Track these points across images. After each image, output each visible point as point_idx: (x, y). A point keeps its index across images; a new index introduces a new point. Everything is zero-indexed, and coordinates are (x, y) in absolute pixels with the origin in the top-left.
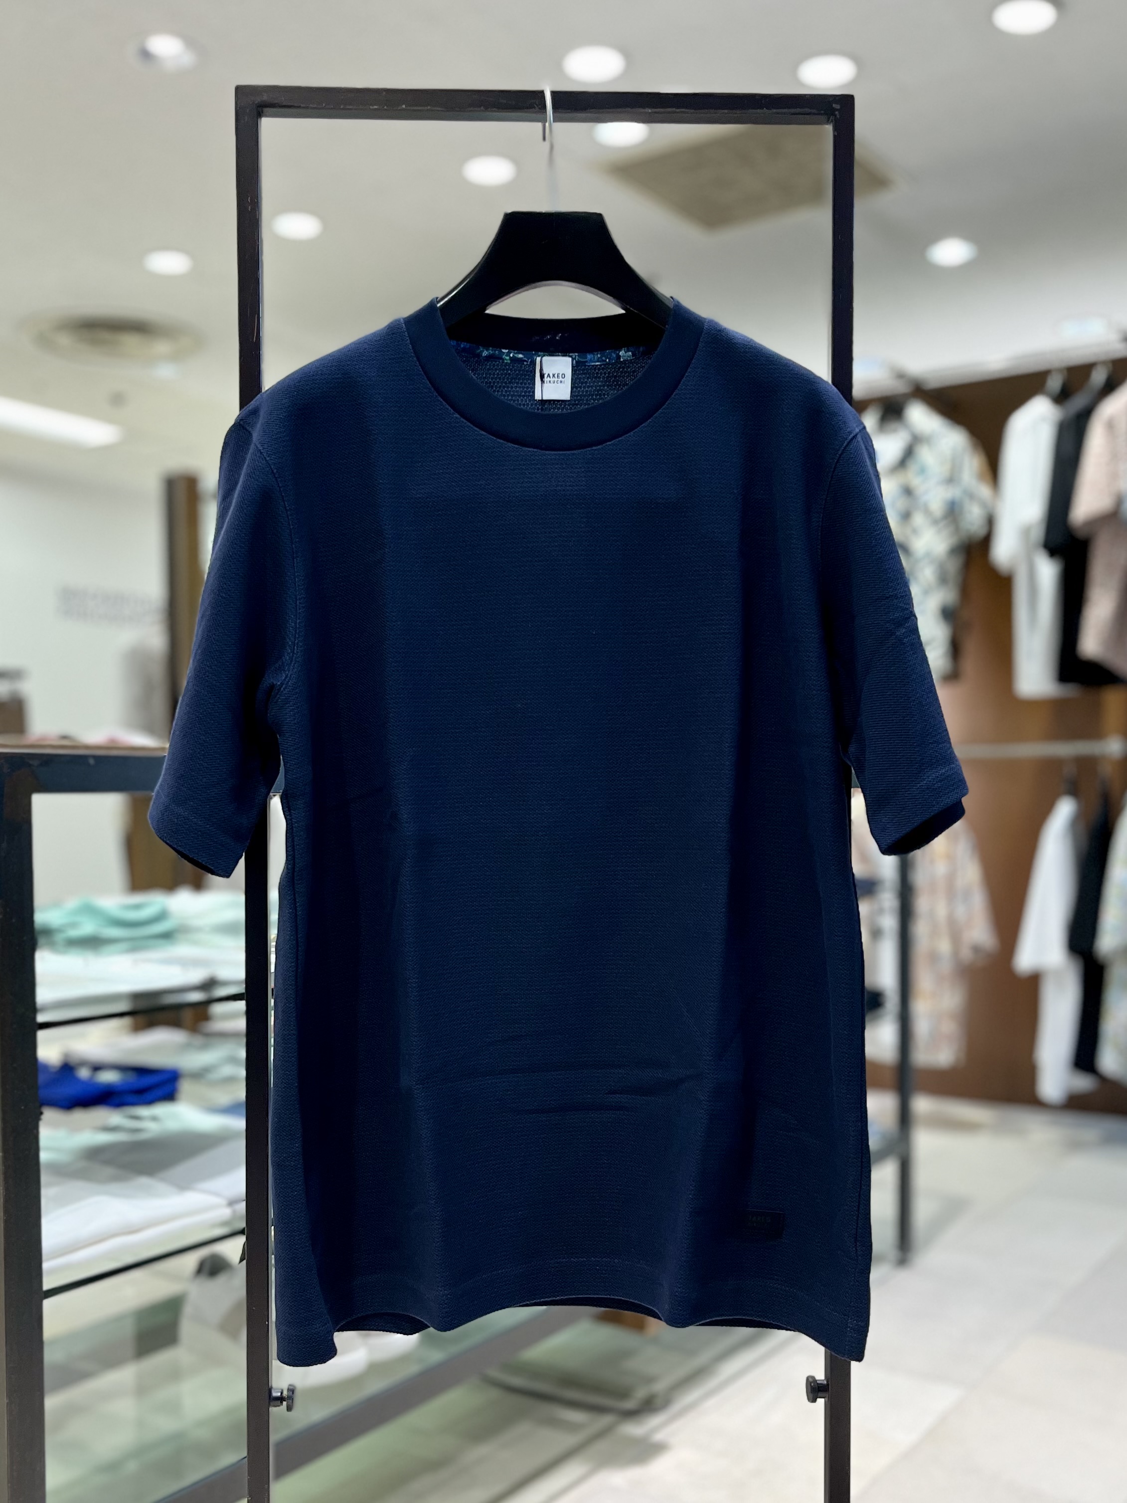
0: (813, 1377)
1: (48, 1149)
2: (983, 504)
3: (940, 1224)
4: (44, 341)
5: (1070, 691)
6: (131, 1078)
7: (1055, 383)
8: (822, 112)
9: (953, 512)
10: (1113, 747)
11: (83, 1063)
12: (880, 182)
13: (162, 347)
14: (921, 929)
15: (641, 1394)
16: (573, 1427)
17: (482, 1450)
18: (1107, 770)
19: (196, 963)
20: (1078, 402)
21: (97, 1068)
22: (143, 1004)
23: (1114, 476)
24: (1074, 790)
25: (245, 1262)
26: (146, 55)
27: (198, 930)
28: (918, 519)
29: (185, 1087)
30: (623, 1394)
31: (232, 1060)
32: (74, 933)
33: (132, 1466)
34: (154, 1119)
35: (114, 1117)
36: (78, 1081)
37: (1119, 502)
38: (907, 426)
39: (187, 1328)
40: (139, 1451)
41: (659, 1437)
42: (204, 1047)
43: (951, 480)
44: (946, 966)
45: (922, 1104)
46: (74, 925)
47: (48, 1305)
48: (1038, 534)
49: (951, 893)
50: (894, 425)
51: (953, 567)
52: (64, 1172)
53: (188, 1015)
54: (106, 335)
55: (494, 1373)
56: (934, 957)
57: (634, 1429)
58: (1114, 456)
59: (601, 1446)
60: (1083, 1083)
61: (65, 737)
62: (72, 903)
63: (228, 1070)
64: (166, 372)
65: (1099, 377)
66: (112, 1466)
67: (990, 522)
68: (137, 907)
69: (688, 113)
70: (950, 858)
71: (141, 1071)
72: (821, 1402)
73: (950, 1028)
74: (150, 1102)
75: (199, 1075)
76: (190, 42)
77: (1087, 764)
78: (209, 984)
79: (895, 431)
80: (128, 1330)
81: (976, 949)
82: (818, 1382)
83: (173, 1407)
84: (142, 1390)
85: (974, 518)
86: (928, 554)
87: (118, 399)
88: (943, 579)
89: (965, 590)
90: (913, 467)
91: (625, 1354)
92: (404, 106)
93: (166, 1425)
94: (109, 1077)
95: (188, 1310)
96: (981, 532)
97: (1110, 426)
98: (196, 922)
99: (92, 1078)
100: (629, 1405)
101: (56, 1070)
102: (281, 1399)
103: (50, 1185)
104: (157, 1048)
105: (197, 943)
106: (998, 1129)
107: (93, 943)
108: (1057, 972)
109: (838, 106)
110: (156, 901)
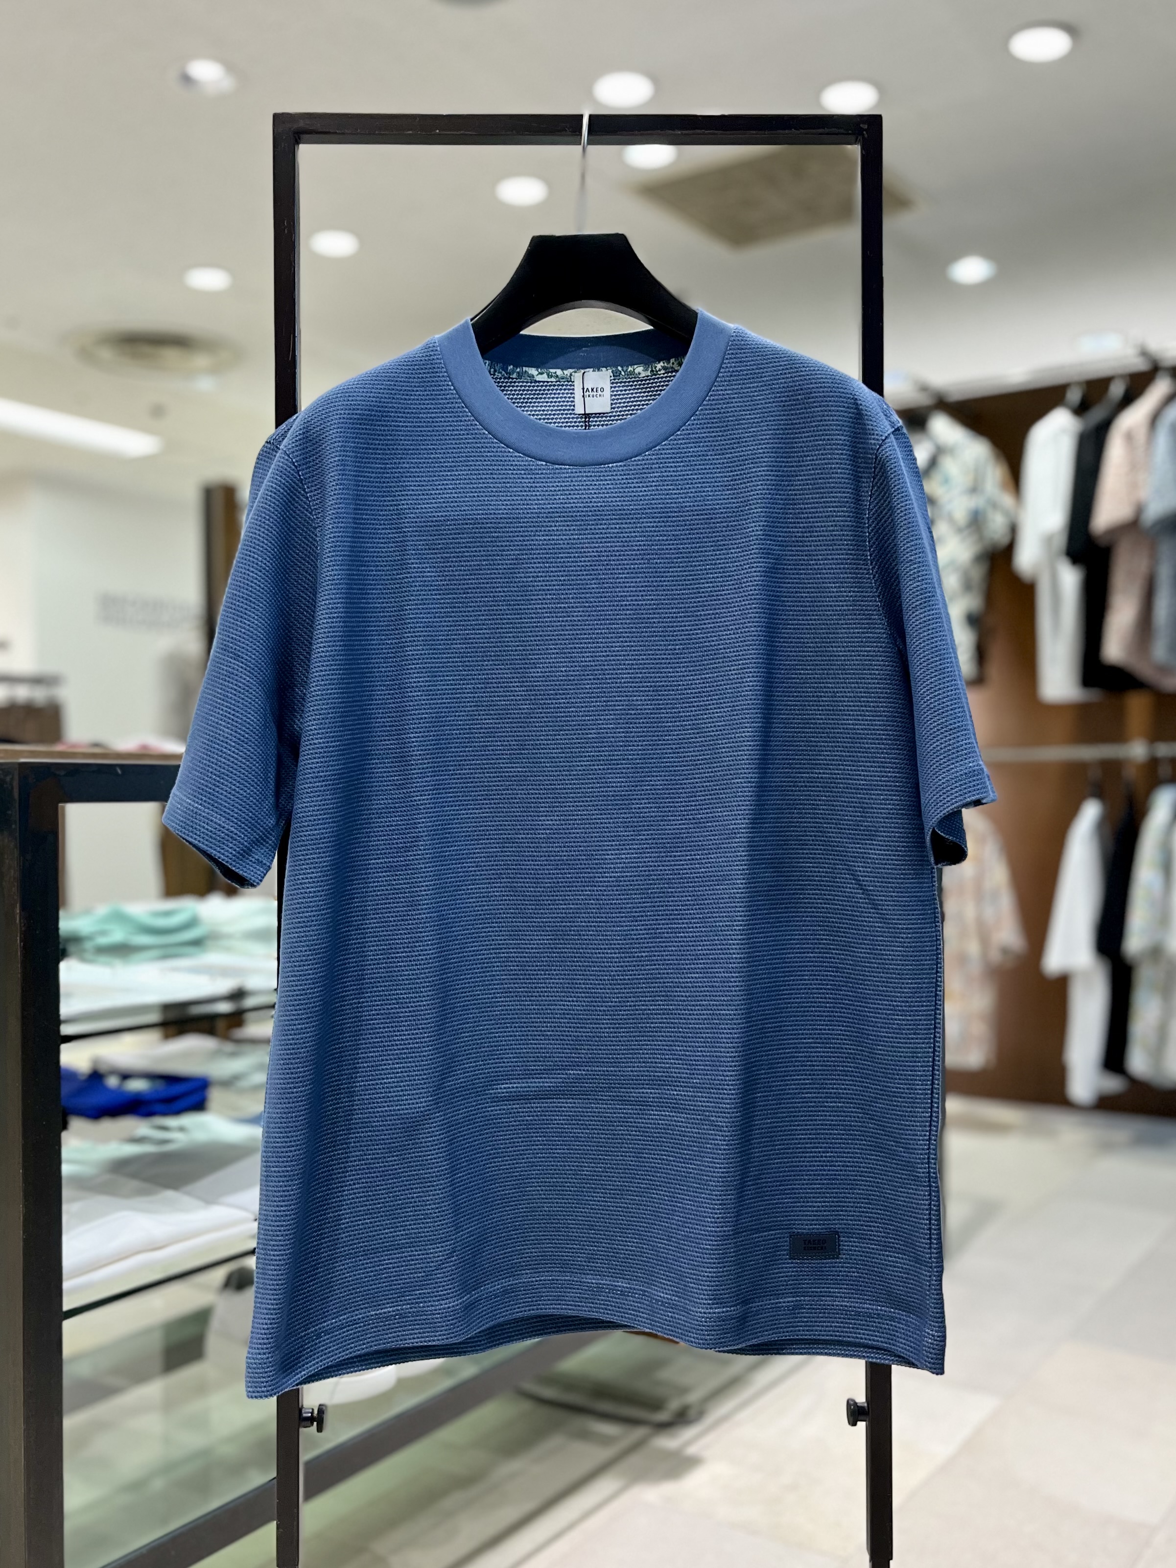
0: (854, 1400)
1: (71, 1162)
2: (1006, 513)
3: (972, 1228)
4: (85, 354)
5: (1094, 695)
6: (160, 1085)
7: (1074, 396)
8: (850, 132)
9: (976, 521)
10: (1137, 750)
11: (114, 1072)
12: (903, 203)
13: (201, 360)
14: (951, 931)
15: (674, 1405)
16: (605, 1441)
18: (1130, 773)
19: (224, 971)
20: (1097, 414)
21: (126, 1076)
22: (172, 1015)
23: (1133, 486)
24: (1099, 793)
26: (187, 80)
27: (229, 936)
28: (942, 527)
29: (215, 1096)
30: (656, 1405)
31: (262, 1067)
32: (103, 941)
33: (158, 1484)
34: (182, 1129)
35: (140, 1127)
36: (104, 1089)
38: (931, 438)
39: (213, 1343)
40: (167, 1468)
41: (692, 1450)
42: (233, 1055)
43: (974, 489)
44: (975, 968)
45: (955, 1106)
46: (103, 933)
47: (67, 1325)
48: (1061, 542)
49: (979, 895)
50: (918, 436)
51: (978, 574)
52: (87, 1185)
53: (221, 1025)
54: (147, 349)
55: (527, 1385)
56: (963, 959)
57: (668, 1442)
58: (1133, 467)
59: (635, 1459)
60: (1113, 1084)
61: (96, 745)
62: (102, 910)
63: (257, 1078)
64: (205, 384)
65: (1117, 390)
66: (136, 1486)
67: (1013, 530)
68: (168, 913)
69: (717, 134)
70: (978, 860)
71: (171, 1079)
72: (862, 1425)
73: (980, 1030)
74: (178, 1112)
75: (228, 1083)
76: (230, 67)
77: (1112, 767)
78: (238, 995)
79: (918, 442)
80: (156, 1343)
81: (1005, 951)
82: (858, 1405)
83: (200, 1423)
84: (169, 1405)
85: (997, 526)
86: (952, 563)
87: (158, 411)
88: (967, 586)
89: (990, 596)
90: (937, 476)
91: (658, 1364)
92: (436, 130)
94: (137, 1086)
95: (215, 1324)
96: (1005, 541)
97: (1129, 437)
98: (227, 929)
99: (120, 1086)
100: (662, 1416)
101: (83, 1078)
102: (311, 1420)
103: (73, 1200)
104: (186, 1055)
105: (228, 950)
106: (1029, 1130)
107: (122, 951)
108: (1086, 975)
109: (866, 127)
110: (187, 907)
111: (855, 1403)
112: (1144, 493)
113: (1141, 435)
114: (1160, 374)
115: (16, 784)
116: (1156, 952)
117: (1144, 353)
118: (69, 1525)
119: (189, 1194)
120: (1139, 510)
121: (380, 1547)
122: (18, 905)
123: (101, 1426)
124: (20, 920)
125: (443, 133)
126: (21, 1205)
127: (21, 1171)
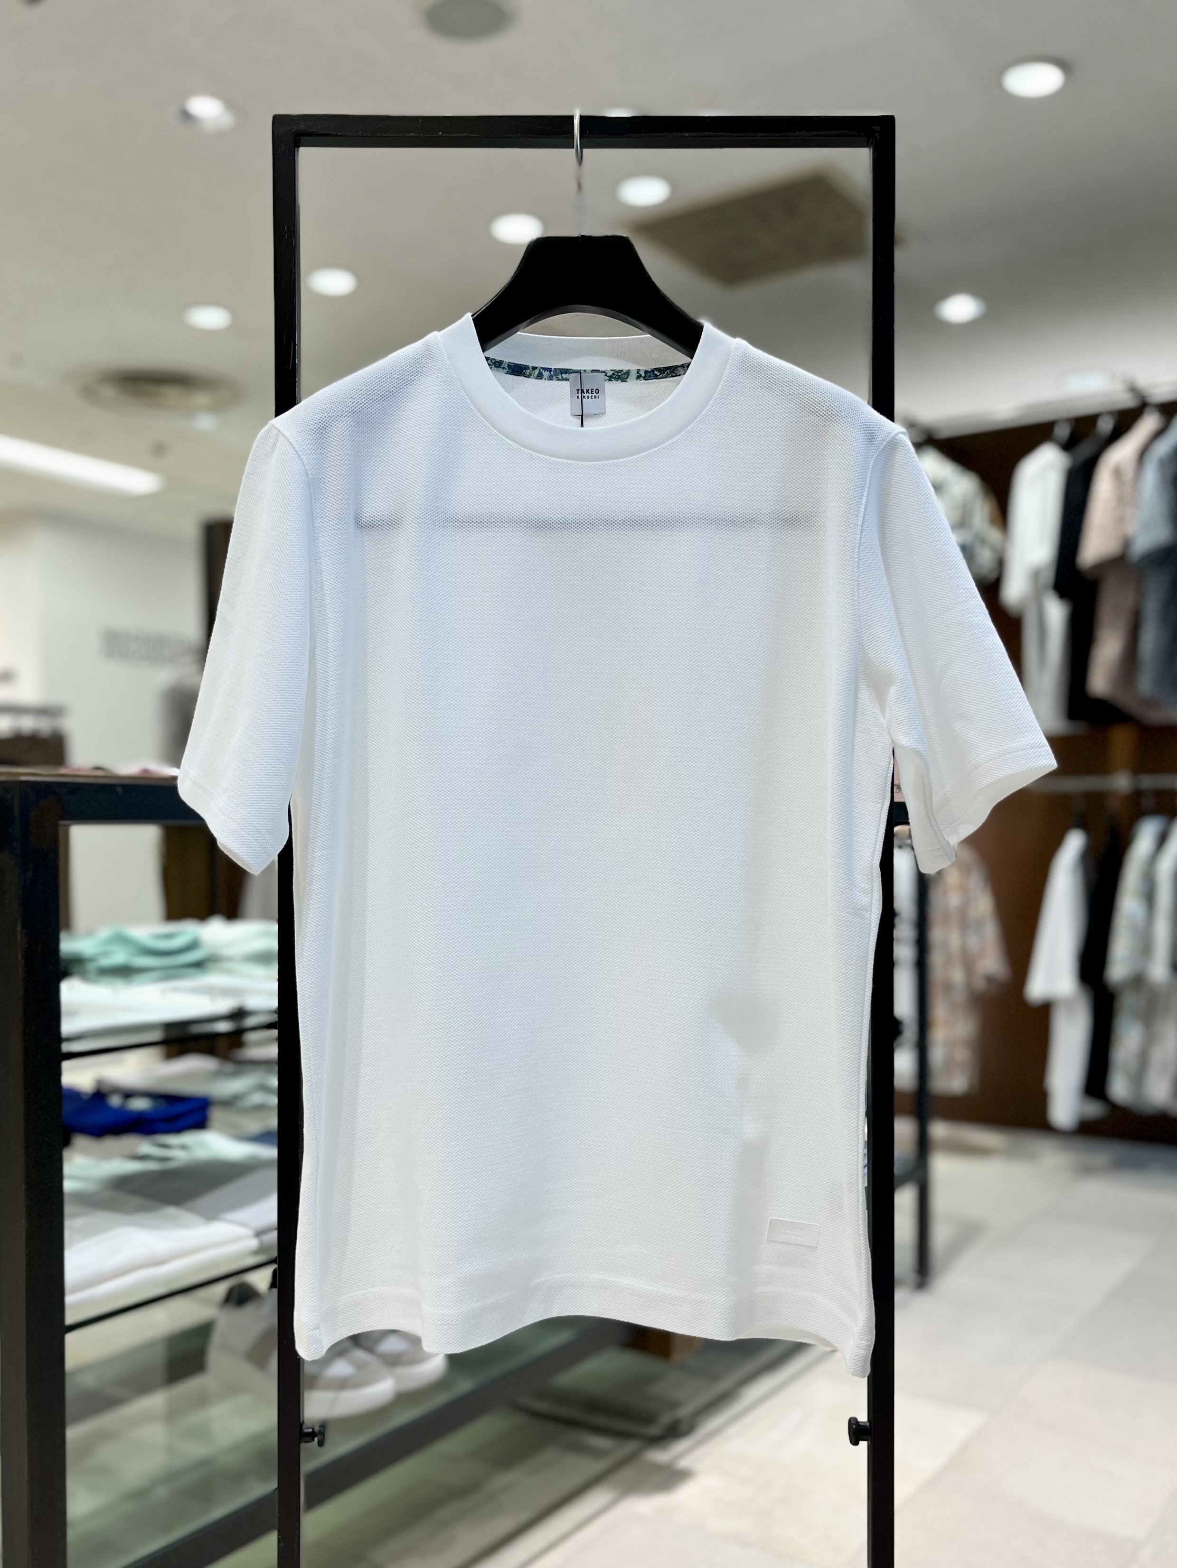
0: (855, 1419)
1: (74, 1178)
2: (993, 549)
3: (957, 1248)
4: (89, 392)
5: (1079, 728)
6: (162, 1104)
7: (1063, 432)
8: (863, 134)
9: (969, 552)
10: (1121, 782)
11: (115, 1090)
13: (201, 399)
14: (936, 959)
15: (666, 1419)
16: (598, 1453)
17: (508, 1478)
18: (1114, 805)
19: (226, 992)
20: (1085, 449)
21: (128, 1094)
22: (174, 1034)
23: (1120, 520)
24: (1082, 824)
25: (274, 1289)
26: (187, 116)
27: (230, 959)
29: (216, 1115)
30: (648, 1419)
31: (263, 1088)
32: (106, 962)
33: (162, 1492)
34: (183, 1147)
35: (145, 1146)
36: (107, 1108)
37: (1124, 545)
39: (215, 1356)
40: (170, 1476)
41: (684, 1463)
42: (235, 1074)
43: (962, 524)
44: (960, 995)
45: (939, 1130)
46: (105, 954)
47: (70, 1339)
48: (1049, 576)
49: (964, 926)
52: (89, 1201)
53: (222, 1044)
54: (149, 388)
55: (526, 1400)
56: (948, 987)
57: (660, 1456)
58: (1121, 502)
59: (627, 1473)
60: (1094, 1109)
61: (98, 768)
62: (104, 933)
63: (257, 1098)
64: (205, 422)
65: (1105, 426)
66: (139, 1494)
67: (1001, 564)
68: (169, 936)
70: (964, 889)
71: (173, 1098)
72: (863, 1445)
73: (963, 1055)
74: (179, 1130)
75: (229, 1103)
76: (229, 103)
77: (1097, 799)
78: (239, 1014)
80: (159, 1356)
81: (989, 979)
82: (860, 1424)
83: (202, 1433)
84: (171, 1415)
85: (987, 557)
87: (159, 450)
91: (648, 1380)
92: (440, 133)
93: (196, 1450)
94: (140, 1105)
95: (216, 1338)
96: (993, 576)
97: (1117, 473)
98: (227, 952)
99: (123, 1105)
100: (654, 1430)
101: (87, 1098)
102: (312, 1435)
103: (75, 1216)
104: (188, 1076)
105: (229, 972)
106: (1011, 1154)
107: (124, 972)
108: (1069, 1002)
109: (878, 129)
110: (189, 930)
111: (858, 1422)
112: (1132, 528)
113: (1129, 471)
114: (1147, 410)
115: (17, 802)
116: (1138, 981)
117: (1133, 389)
118: (71, 1534)
119: (190, 1210)
120: (1127, 544)
122: (19, 923)
123: (104, 1436)
124: (21, 937)
125: (445, 135)
126: (24, 1221)
127: (23, 1186)
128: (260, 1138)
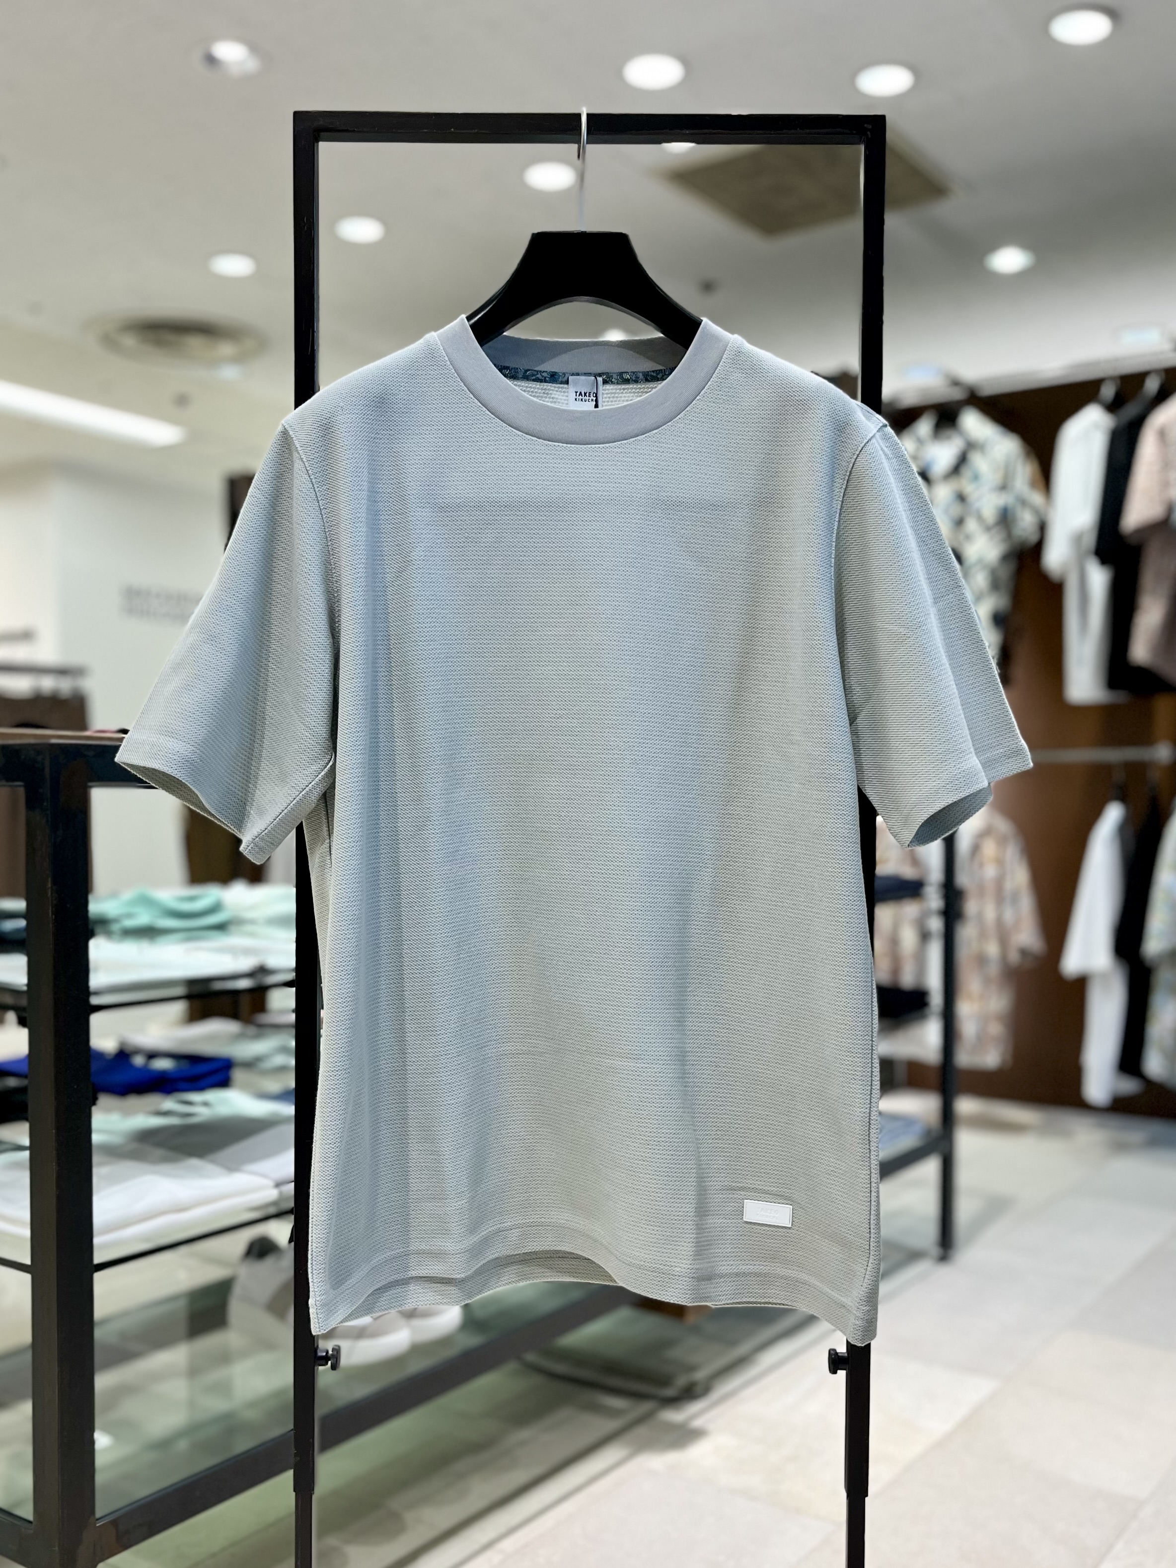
0: (834, 1350)
1: (100, 1131)
2: (1035, 511)
3: (982, 1222)
4: (109, 342)
5: (1120, 697)
6: (185, 1065)
7: (1108, 392)
8: (853, 132)
9: (1005, 519)
10: (1162, 753)
11: (137, 1051)
12: (940, 191)
13: (226, 349)
14: (967, 933)
15: (681, 1381)
16: (613, 1413)
17: (524, 1434)
18: (1155, 776)
19: (247, 951)
20: (1131, 411)
21: (152, 1055)
22: (197, 989)
23: (1165, 484)
24: (1123, 797)
25: (293, 1244)
26: (211, 60)
27: (252, 922)
28: (972, 525)
29: (237, 1075)
30: (664, 1381)
31: (283, 1050)
32: (129, 923)
34: (206, 1104)
35: (169, 1103)
36: (131, 1066)
37: (1170, 509)
38: (961, 433)
39: (236, 1308)
40: (192, 1428)
41: (697, 1423)
42: (257, 1037)
43: (1004, 487)
44: (994, 969)
45: (966, 1106)
46: (129, 916)
47: (100, 1280)
48: (1090, 540)
49: (1000, 898)
50: (948, 432)
51: (1005, 573)
52: (115, 1152)
53: (241, 1003)
54: (171, 337)
56: (981, 960)
57: (674, 1416)
58: (1166, 465)
59: (642, 1431)
60: (1129, 1086)
62: (128, 895)
63: (278, 1060)
64: (230, 373)
65: (1152, 385)
66: (164, 1444)
67: (1042, 528)
68: (192, 899)
69: (724, 134)
70: (1000, 862)
71: (194, 1059)
73: (996, 1029)
74: (201, 1089)
75: (251, 1064)
76: (254, 48)
77: (1137, 769)
78: (260, 972)
79: (949, 438)
81: (1024, 952)
82: (839, 1354)
83: (224, 1388)
84: (194, 1371)
85: (1026, 523)
86: (980, 561)
87: (182, 400)
88: (995, 585)
89: (1016, 596)
90: (966, 472)
91: (667, 1344)
92: (453, 130)
93: (216, 1405)
94: (163, 1064)
95: (237, 1291)
96: (1034, 538)
97: (1162, 435)
98: (249, 915)
99: (146, 1065)
100: (670, 1392)
101: (111, 1057)
102: (326, 1359)
103: (101, 1164)
104: (211, 1038)
105: (252, 935)
106: (1044, 1131)
107: (148, 933)
108: (1104, 976)
109: (870, 127)
110: (211, 894)
111: (837, 1353)
115: (47, 763)
116: (1174, 955)
118: (100, 1478)
119: (213, 1162)
121: (395, 1504)
122: (50, 879)
124: (52, 894)
125: (457, 131)
126: (54, 1164)
127: (54, 1131)
128: (280, 1097)
